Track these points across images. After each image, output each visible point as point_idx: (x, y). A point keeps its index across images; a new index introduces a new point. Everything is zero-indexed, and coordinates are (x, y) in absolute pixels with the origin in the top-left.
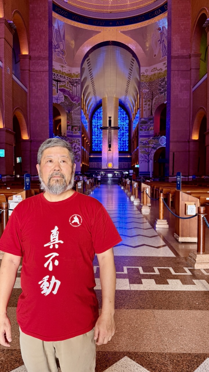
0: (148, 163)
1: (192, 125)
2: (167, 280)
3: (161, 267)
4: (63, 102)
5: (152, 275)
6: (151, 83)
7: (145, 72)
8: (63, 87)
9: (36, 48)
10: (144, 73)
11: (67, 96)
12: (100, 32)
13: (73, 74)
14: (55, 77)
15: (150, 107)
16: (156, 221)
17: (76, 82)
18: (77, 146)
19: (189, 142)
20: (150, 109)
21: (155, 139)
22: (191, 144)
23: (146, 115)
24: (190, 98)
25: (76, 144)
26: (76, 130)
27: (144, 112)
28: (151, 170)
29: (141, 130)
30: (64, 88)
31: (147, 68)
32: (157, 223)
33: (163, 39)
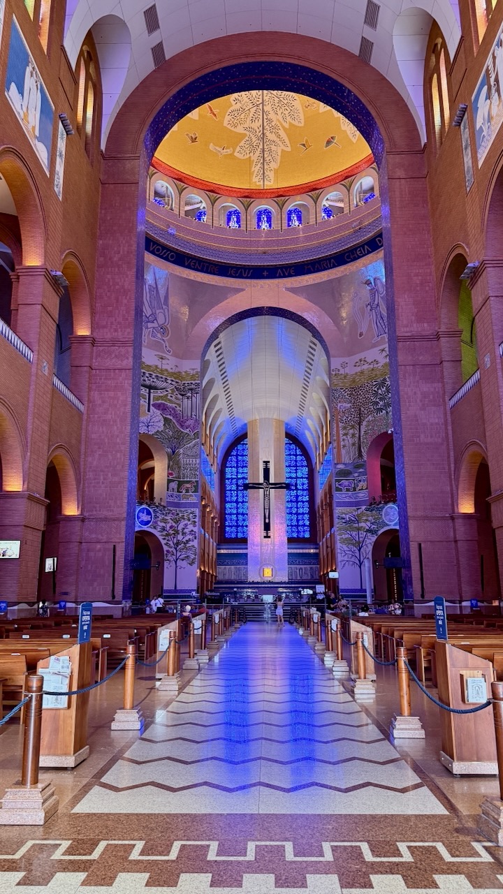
0: (360, 567)
1: (457, 480)
2: (434, 876)
3: (415, 841)
4: (160, 430)
5: (395, 862)
6: (354, 390)
7: (340, 368)
8: (162, 400)
9: (107, 323)
10: (339, 370)
11: (171, 418)
12: (243, 290)
13: (184, 373)
14: (144, 380)
15: (356, 440)
16: (393, 719)
17: (191, 389)
18: (188, 527)
19: (452, 518)
20: (357, 445)
21: (372, 511)
22: (459, 522)
23: (347, 457)
24: (446, 421)
25: (186, 522)
26: (187, 491)
27: (343, 452)
28: (368, 585)
29: (338, 489)
30: (163, 402)
31: (346, 359)
32: (397, 727)
33: (376, 302)
